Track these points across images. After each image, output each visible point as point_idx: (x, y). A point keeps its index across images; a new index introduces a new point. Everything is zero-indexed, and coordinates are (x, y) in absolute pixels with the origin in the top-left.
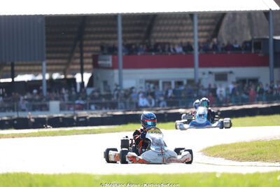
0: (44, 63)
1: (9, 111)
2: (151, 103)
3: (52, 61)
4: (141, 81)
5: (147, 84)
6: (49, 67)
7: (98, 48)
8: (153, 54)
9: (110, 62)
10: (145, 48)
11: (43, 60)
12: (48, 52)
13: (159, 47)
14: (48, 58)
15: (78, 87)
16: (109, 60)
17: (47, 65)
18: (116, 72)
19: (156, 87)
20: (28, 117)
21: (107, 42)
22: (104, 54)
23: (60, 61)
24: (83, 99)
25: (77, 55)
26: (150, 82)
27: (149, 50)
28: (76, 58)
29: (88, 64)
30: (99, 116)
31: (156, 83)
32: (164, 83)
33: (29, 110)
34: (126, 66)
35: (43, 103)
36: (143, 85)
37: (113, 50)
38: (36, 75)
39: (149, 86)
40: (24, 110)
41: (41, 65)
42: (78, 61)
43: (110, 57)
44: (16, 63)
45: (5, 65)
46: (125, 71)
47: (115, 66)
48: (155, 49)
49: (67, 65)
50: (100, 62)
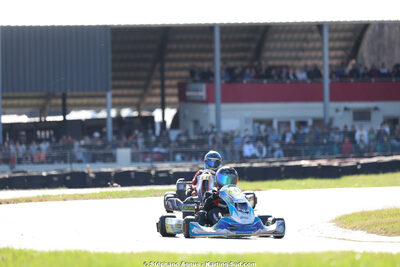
0: (109, 95)
1: (59, 162)
2: (261, 152)
3: (119, 92)
4: (247, 121)
5: (256, 125)
6: (117, 100)
7: (185, 74)
8: (265, 81)
9: (203, 94)
10: (253, 73)
11: (107, 90)
12: (114, 79)
13: (273, 72)
14: (115, 87)
15: (158, 129)
16: (201, 91)
17: (114, 96)
18: (212, 107)
19: (269, 129)
20: (86, 171)
21: (199, 64)
22: (195, 82)
23: (133, 92)
24: (164, 146)
25: (157, 82)
26: (260, 122)
27: (259, 76)
28: (154, 87)
29: (172, 95)
30: (188, 170)
31: (269, 123)
32: (280, 123)
33: (88, 162)
34: (226, 99)
35: (107, 151)
36: (250, 126)
37: (207, 76)
38: (98, 112)
39: (259, 128)
40: (80, 162)
41: (104, 96)
42: (158, 91)
43: (204, 86)
44: (68, 94)
45: (54, 96)
46: (225, 107)
47: (210, 99)
48: (268, 75)
49: (142, 97)
50: (188, 94)
